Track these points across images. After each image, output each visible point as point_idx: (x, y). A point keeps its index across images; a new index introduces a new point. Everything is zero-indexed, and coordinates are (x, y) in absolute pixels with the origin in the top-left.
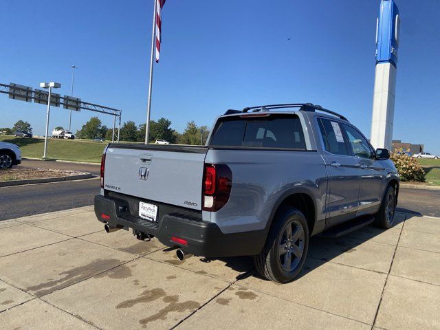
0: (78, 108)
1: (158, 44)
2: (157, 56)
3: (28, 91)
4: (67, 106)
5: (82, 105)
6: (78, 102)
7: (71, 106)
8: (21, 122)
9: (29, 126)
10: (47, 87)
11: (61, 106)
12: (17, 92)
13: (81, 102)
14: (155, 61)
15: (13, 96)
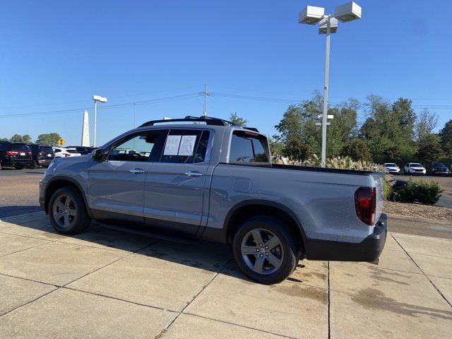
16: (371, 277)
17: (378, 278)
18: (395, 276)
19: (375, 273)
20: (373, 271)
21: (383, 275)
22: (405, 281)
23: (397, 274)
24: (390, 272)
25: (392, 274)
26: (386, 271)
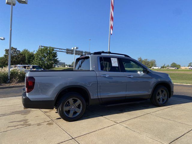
1: (112, 27)
2: (112, 32)
3: (72, 51)
10: (74, 49)
12: (69, 52)
14: (111, 34)
15: (67, 53)
16: (28, 119)
17: (25, 120)
18: (16, 125)
19: (27, 122)
20: (27, 123)
21: (22, 123)
22: (11, 123)
23: (15, 126)
24: (19, 127)
25: (18, 125)
26: (21, 126)
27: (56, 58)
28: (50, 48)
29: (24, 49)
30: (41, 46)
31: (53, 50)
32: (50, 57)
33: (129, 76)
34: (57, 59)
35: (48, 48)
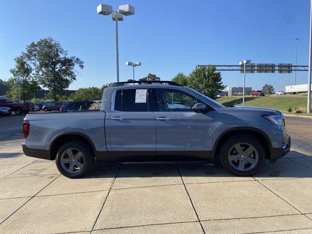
0: (290, 71)
4: (281, 71)
5: (293, 68)
6: (289, 66)
7: (283, 70)
8: (267, 85)
9: (272, 87)
11: (277, 72)
13: (292, 66)
27: (219, 83)
28: (209, 66)
29: (178, 73)
30: (199, 66)
31: (214, 70)
32: (208, 81)
33: (163, 119)
34: (221, 84)
35: (207, 67)
